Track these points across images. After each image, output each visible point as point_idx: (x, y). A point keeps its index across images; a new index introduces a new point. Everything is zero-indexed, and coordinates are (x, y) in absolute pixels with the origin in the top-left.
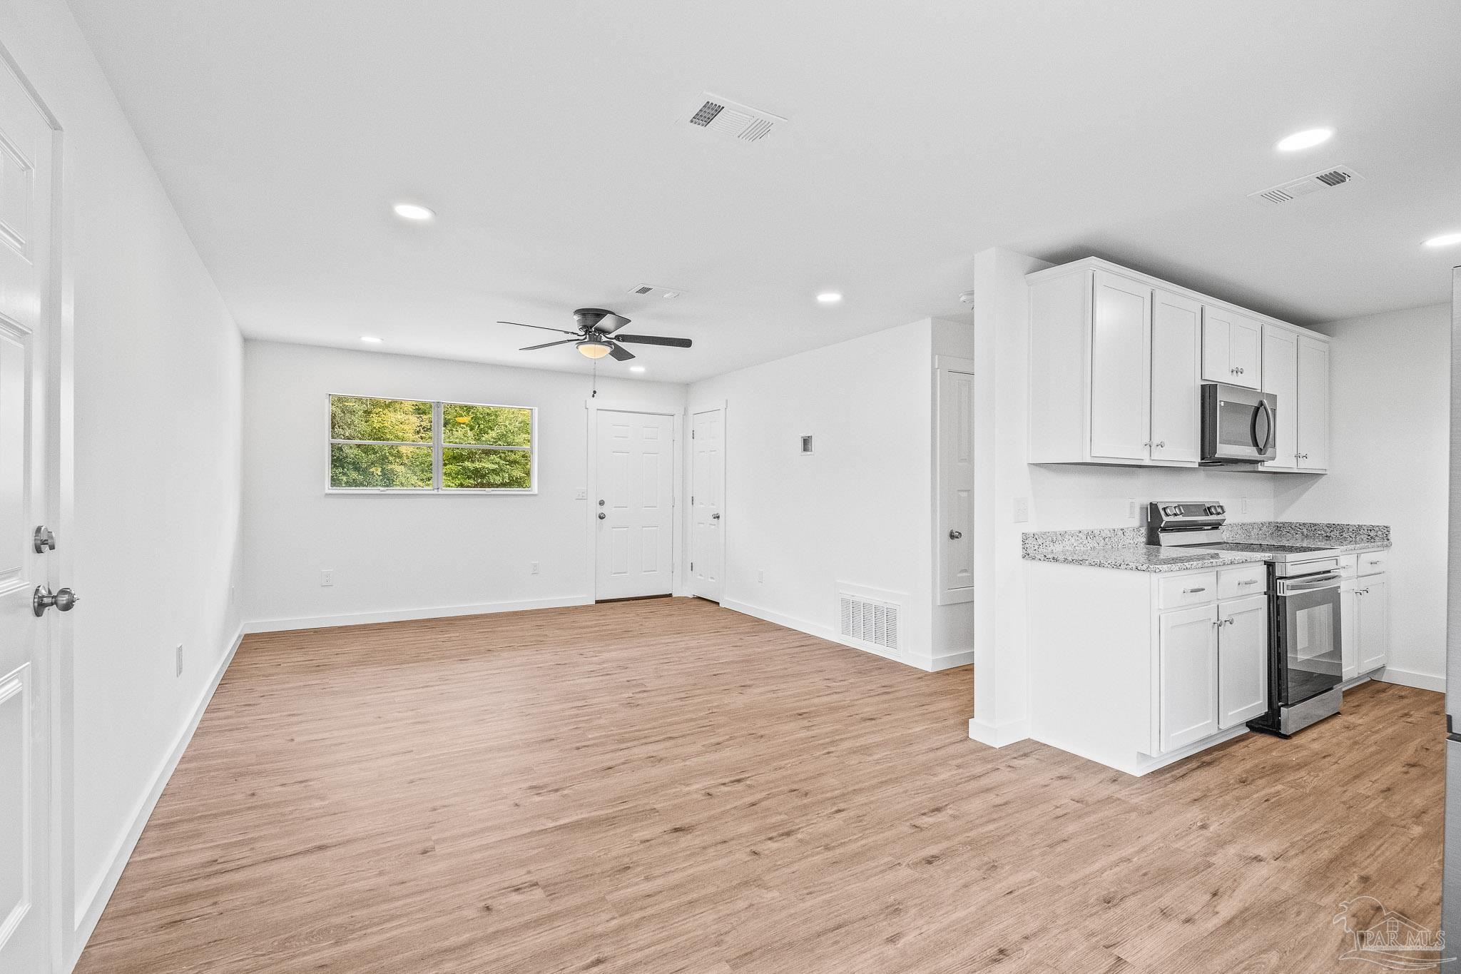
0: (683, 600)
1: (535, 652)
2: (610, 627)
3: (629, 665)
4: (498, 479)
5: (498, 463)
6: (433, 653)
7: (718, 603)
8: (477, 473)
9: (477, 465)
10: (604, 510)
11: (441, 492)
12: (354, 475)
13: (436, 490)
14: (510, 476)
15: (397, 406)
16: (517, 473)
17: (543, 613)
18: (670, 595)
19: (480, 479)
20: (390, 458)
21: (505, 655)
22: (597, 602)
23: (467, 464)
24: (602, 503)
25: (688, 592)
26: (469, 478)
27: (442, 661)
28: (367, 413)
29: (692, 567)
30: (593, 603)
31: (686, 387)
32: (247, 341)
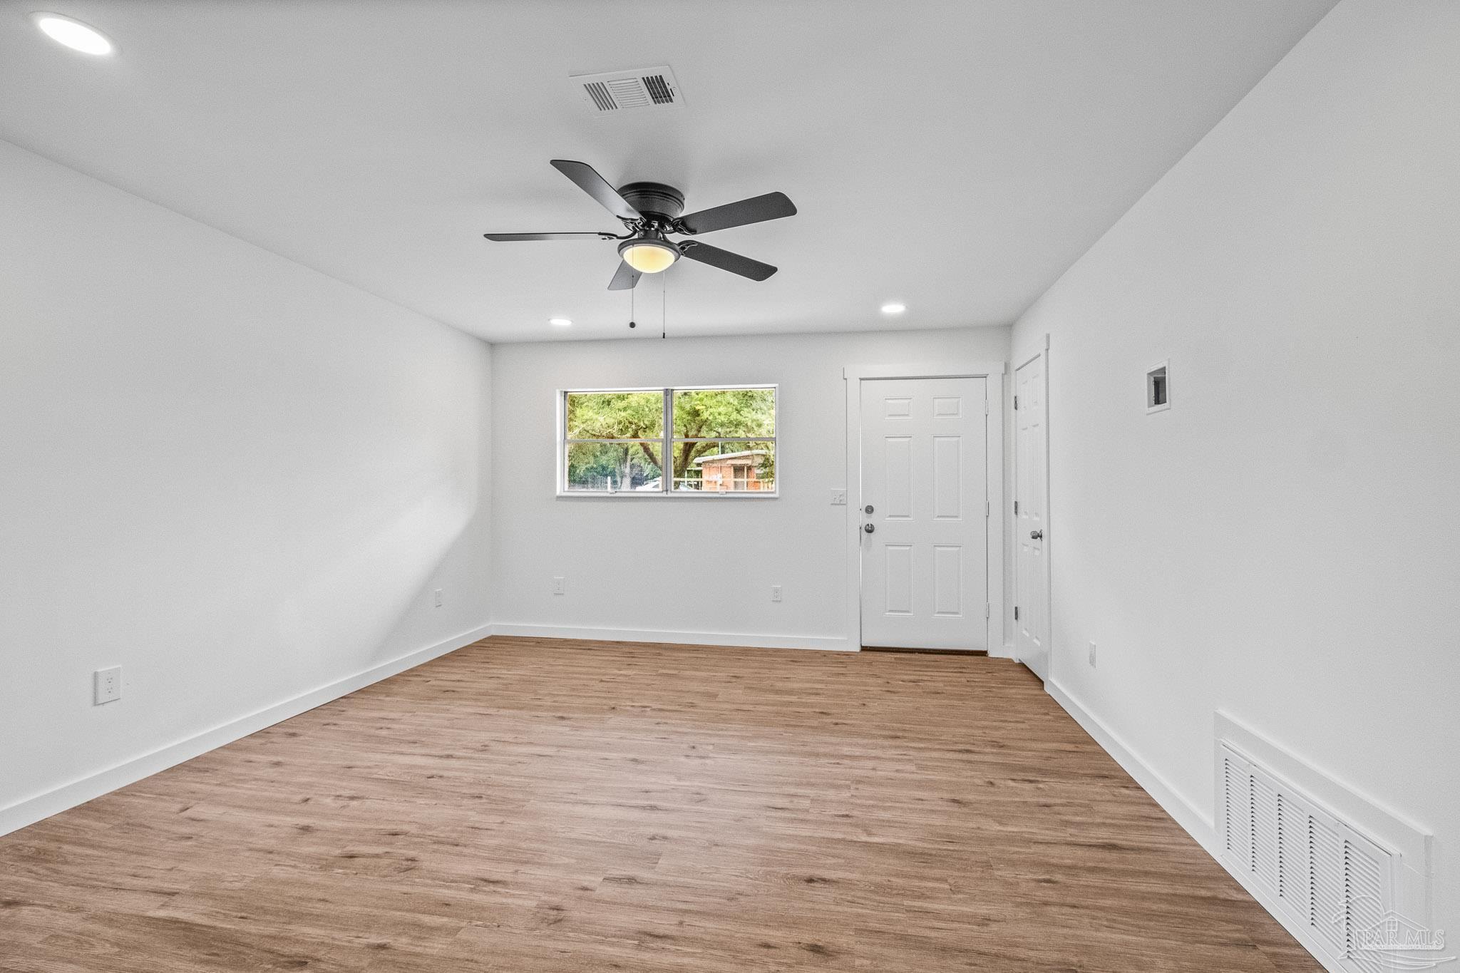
0: (1003, 663)
7: (1043, 684)
10: (872, 520)
11: (670, 494)
13: (665, 492)
18: (984, 653)
22: (864, 649)
24: (869, 510)
25: (1014, 653)
29: (1016, 613)
30: (858, 649)
31: (1007, 329)
32: (492, 346)
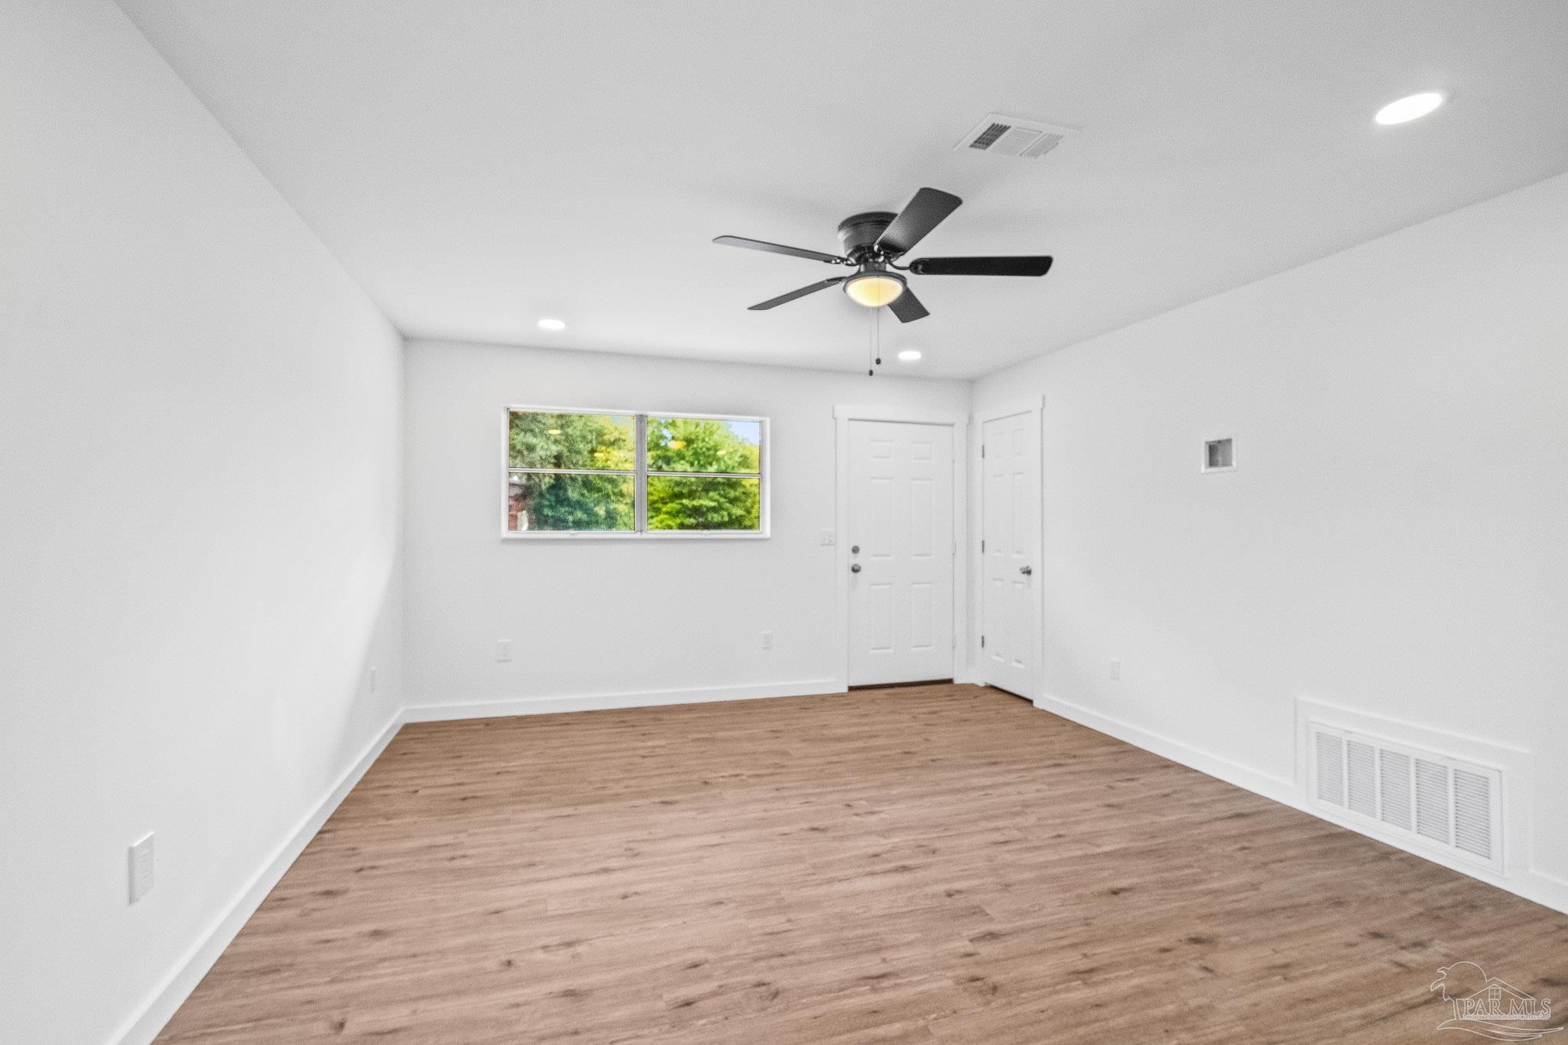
0: (969, 689)
1: (774, 794)
2: (880, 742)
3: (938, 845)
4: (716, 518)
5: (717, 501)
6: (626, 783)
7: (1030, 702)
8: (696, 511)
9: (696, 503)
10: (858, 560)
11: (645, 536)
12: (579, 514)
13: (639, 533)
14: (730, 515)
15: (621, 443)
16: (738, 511)
17: (779, 706)
18: (950, 681)
19: (697, 518)
20: (613, 497)
21: (730, 795)
22: (851, 689)
23: (685, 501)
24: (855, 550)
25: (978, 677)
26: (690, 516)
27: (639, 802)
28: (592, 451)
29: (983, 642)
30: (846, 690)
31: (971, 384)
32: (407, 340)
